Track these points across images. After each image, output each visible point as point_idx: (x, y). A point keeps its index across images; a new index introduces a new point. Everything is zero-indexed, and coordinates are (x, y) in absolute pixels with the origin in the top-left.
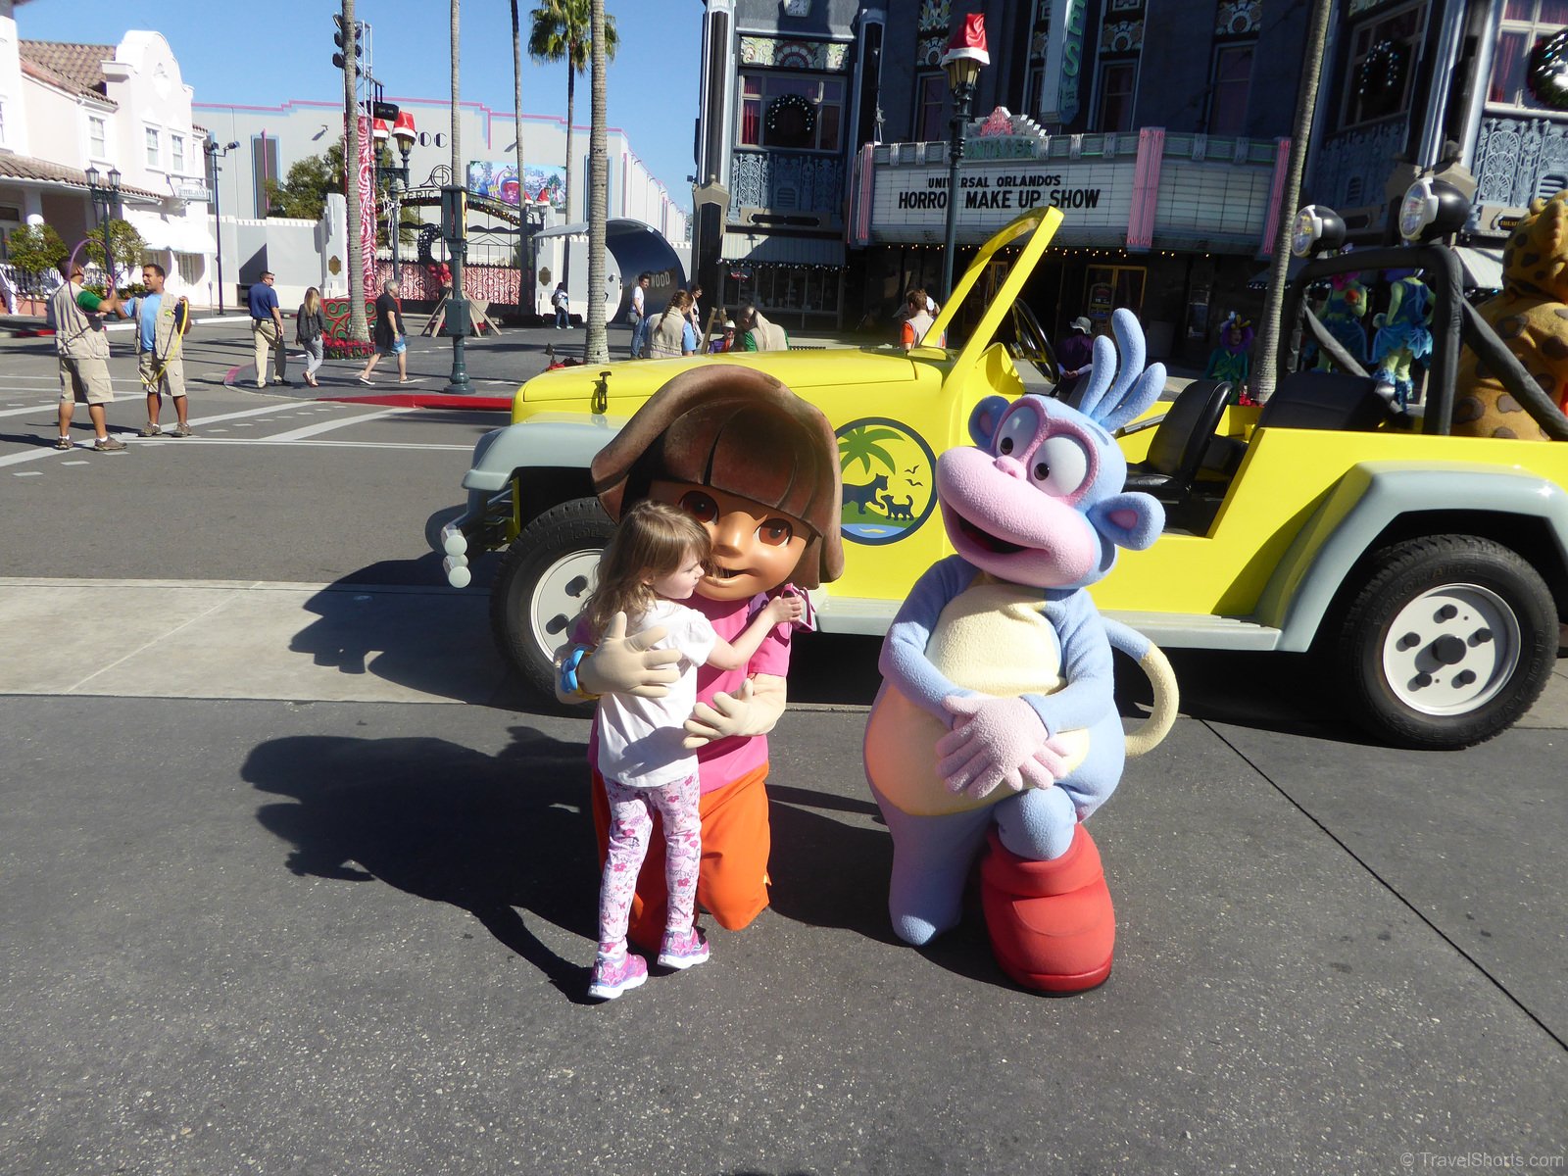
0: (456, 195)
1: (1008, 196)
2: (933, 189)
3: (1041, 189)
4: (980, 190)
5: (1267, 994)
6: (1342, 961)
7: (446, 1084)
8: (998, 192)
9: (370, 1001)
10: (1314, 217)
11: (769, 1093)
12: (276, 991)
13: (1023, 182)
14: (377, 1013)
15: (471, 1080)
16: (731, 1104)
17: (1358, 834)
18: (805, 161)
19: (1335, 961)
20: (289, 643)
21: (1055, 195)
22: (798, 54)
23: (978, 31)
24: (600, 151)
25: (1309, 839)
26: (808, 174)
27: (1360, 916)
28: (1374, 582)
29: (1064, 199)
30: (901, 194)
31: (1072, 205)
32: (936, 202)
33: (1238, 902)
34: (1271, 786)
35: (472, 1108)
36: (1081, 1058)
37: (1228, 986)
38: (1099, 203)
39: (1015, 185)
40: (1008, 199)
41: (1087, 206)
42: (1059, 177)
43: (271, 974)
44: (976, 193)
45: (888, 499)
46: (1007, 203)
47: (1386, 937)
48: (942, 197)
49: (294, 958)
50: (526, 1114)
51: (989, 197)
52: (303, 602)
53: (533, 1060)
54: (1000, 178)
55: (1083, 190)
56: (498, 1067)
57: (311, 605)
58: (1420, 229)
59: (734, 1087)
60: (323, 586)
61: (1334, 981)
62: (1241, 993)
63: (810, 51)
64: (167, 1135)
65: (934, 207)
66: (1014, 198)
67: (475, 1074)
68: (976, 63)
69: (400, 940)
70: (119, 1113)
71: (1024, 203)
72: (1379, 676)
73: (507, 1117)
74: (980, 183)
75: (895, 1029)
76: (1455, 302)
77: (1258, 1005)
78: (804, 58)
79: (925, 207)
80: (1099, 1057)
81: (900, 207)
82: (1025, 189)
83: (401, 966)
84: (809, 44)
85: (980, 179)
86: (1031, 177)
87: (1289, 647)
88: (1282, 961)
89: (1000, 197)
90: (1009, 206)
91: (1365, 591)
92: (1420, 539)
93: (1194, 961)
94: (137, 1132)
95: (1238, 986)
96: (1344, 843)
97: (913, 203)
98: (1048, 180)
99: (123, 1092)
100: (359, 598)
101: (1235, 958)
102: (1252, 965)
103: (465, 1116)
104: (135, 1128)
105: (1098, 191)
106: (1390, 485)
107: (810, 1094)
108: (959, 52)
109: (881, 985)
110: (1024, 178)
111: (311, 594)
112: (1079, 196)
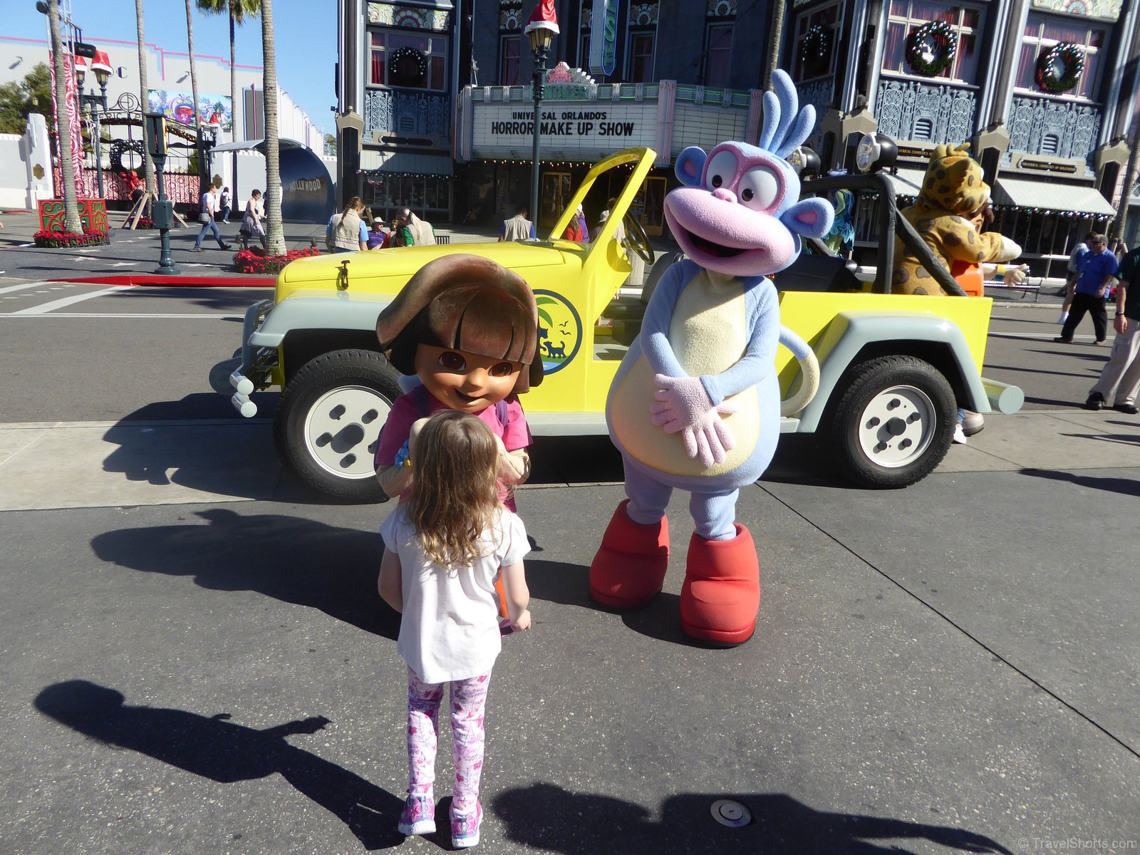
0: (157, 119)
1: (570, 126)
2: (517, 120)
3: (593, 121)
4: (550, 121)
5: (820, 635)
6: (858, 613)
7: (330, 740)
8: (563, 123)
9: (258, 697)
10: (802, 154)
11: (542, 721)
12: (188, 698)
13: (580, 117)
14: (266, 704)
15: (346, 736)
16: (520, 730)
17: (855, 541)
18: (420, 97)
19: (854, 613)
20: (102, 466)
21: (603, 126)
22: (411, 17)
23: (551, 10)
24: (272, 88)
25: (827, 546)
26: (423, 107)
27: (864, 587)
28: (852, 386)
29: (609, 129)
30: (493, 123)
31: (615, 133)
32: (519, 130)
33: (794, 586)
34: (800, 517)
35: (353, 752)
36: (723, 681)
37: (797, 633)
38: (633, 132)
39: (574, 118)
40: (570, 129)
41: (626, 135)
42: (605, 113)
43: (179, 687)
44: (547, 124)
45: (548, 344)
46: (569, 131)
47: (880, 597)
48: (523, 126)
49: (192, 676)
50: (390, 751)
51: (557, 127)
52: (102, 435)
53: (384, 719)
54: (564, 113)
55: (622, 123)
56: (362, 726)
57: (109, 437)
58: (870, 164)
59: (519, 720)
60: (113, 423)
61: (856, 624)
62: (806, 636)
63: (421, 15)
64: (145, 793)
65: (518, 133)
66: (574, 128)
67: (348, 732)
68: (550, 32)
69: (265, 658)
70: (103, 784)
71: (581, 131)
72: (857, 446)
73: (378, 754)
74: (549, 117)
75: (609, 677)
76: (892, 211)
77: (816, 641)
78: (416, 20)
79: (511, 133)
80: (733, 679)
81: (493, 133)
82: (582, 121)
83: (272, 674)
84: (420, 10)
85: (550, 113)
86: (585, 113)
87: (804, 430)
88: (826, 616)
89: (564, 127)
90: (571, 134)
91: (847, 392)
92: (877, 359)
93: (776, 621)
94: (122, 794)
95: (803, 632)
96: (848, 547)
97: (502, 130)
98: (598, 116)
99: (101, 772)
100: (145, 430)
101: (799, 617)
102: (809, 620)
103: (349, 756)
104: (119, 792)
105: (633, 124)
106: (860, 325)
107: (567, 719)
108: (538, 24)
109: (593, 653)
110: (581, 113)
111: (107, 429)
112: (619, 127)
